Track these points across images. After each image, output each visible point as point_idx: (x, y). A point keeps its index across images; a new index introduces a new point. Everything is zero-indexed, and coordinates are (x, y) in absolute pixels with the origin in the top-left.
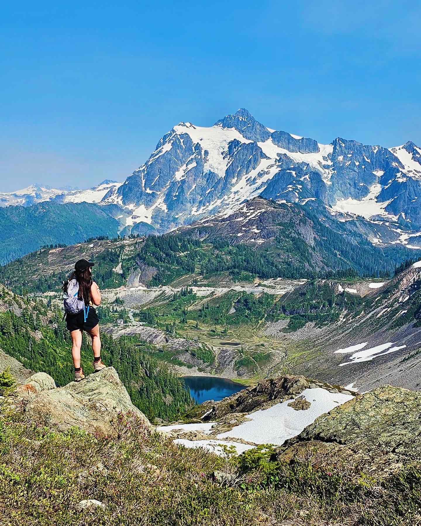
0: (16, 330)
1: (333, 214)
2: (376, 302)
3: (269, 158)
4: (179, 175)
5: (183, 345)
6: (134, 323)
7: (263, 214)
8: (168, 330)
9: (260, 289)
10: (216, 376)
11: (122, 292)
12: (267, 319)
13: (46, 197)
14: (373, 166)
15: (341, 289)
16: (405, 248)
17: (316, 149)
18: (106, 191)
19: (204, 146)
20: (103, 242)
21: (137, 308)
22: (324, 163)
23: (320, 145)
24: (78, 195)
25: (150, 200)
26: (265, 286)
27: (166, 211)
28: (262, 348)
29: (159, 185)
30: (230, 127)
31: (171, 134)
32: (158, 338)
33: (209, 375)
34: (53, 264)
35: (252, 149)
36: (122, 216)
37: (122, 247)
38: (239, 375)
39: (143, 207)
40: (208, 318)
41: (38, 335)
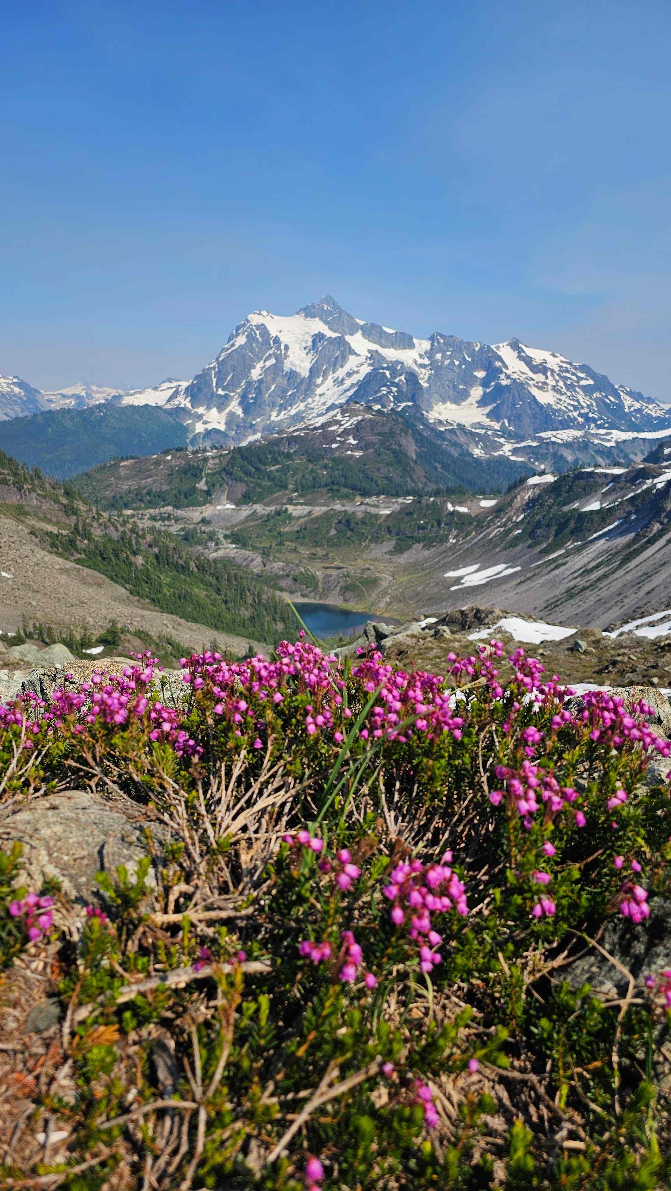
0: (117, 556)
1: (431, 421)
2: (489, 522)
3: (358, 355)
4: (255, 374)
5: (283, 570)
6: (226, 545)
7: (359, 422)
8: (265, 553)
9: (363, 508)
10: (321, 602)
11: (208, 511)
12: (371, 541)
13: (99, 399)
14: (473, 366)
15: (450, 507)
16: (508, 459)
17: (411, 346)
18: (170, 392)
19: (284, 339)
20: (182, 453)
21: (227, 529)
22: (420, 361)
23: (415, 341)
24: (138, 395)
25: (222, 403)
26: (367, 504)
27: (242, 415)
28: (368, 572)
29: (232, 386)
30: (313, 316)
31: (244, 325)
32: (254, 563)
33: (312, 601)
34: (127, 478)
35: (339, 343)
36: (190, 421)
37: (206, 460)
38: (346, 600)
39: (214, 411)
40: (307, 540)
41: (139, 560)
